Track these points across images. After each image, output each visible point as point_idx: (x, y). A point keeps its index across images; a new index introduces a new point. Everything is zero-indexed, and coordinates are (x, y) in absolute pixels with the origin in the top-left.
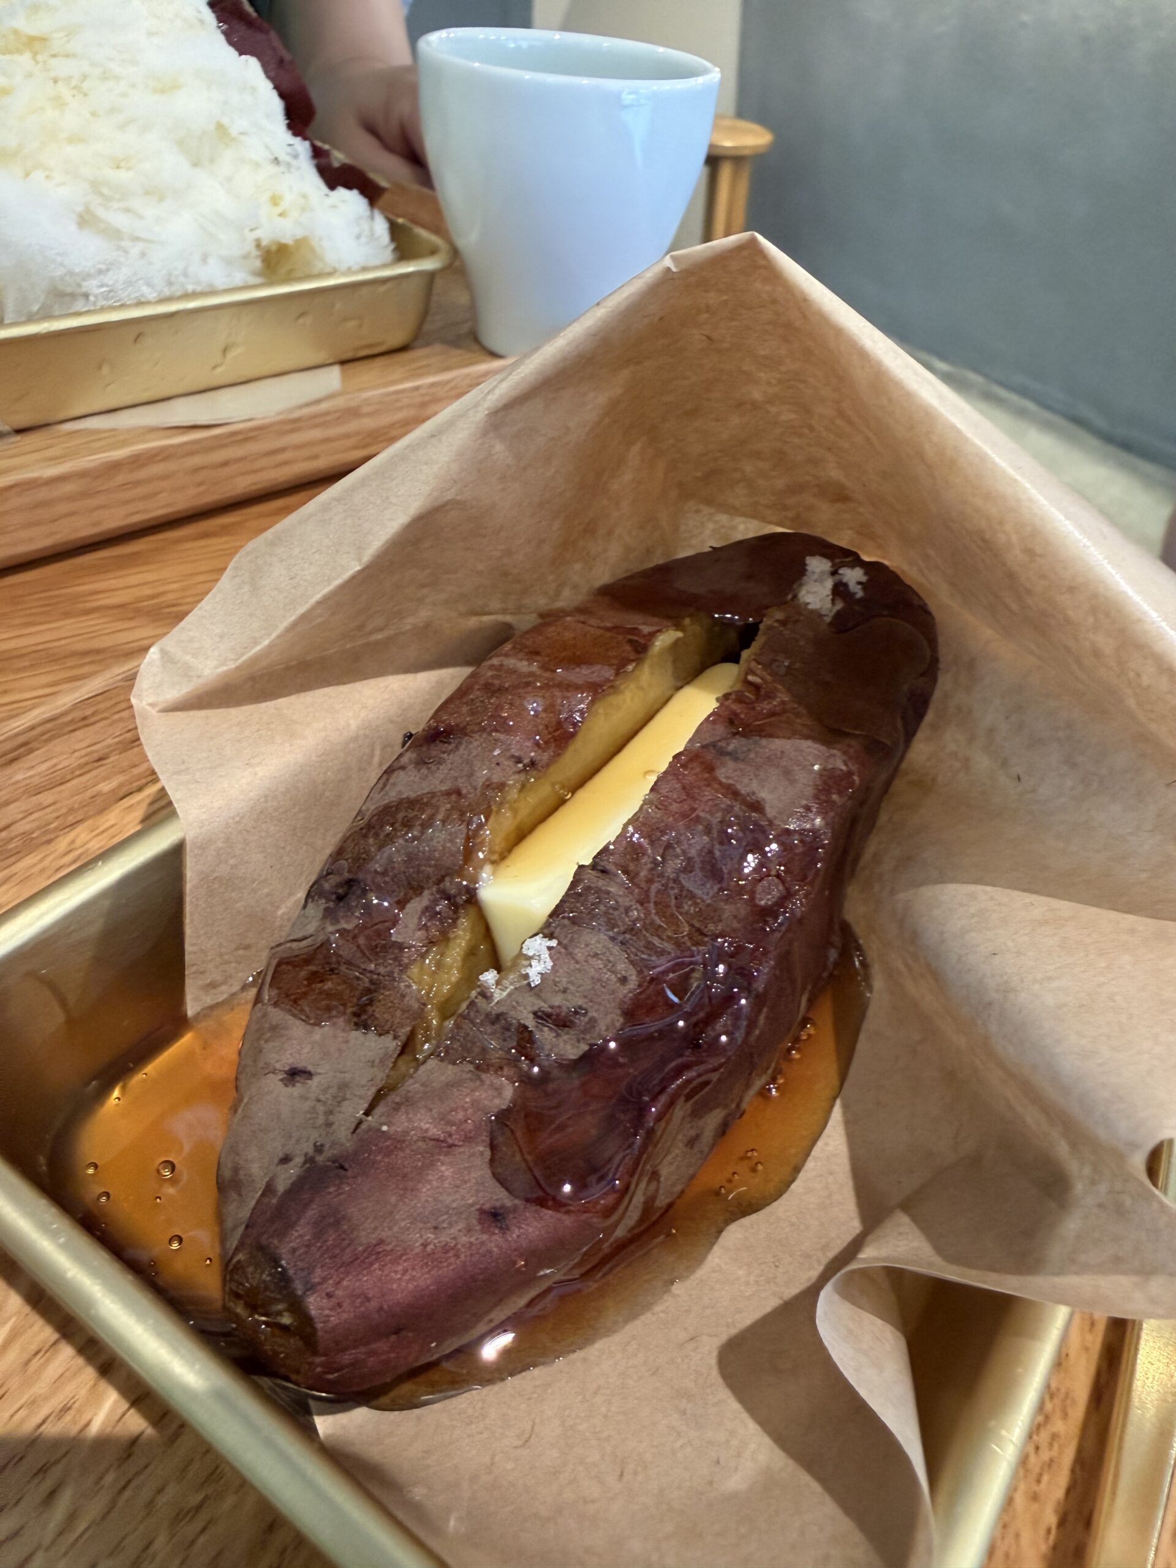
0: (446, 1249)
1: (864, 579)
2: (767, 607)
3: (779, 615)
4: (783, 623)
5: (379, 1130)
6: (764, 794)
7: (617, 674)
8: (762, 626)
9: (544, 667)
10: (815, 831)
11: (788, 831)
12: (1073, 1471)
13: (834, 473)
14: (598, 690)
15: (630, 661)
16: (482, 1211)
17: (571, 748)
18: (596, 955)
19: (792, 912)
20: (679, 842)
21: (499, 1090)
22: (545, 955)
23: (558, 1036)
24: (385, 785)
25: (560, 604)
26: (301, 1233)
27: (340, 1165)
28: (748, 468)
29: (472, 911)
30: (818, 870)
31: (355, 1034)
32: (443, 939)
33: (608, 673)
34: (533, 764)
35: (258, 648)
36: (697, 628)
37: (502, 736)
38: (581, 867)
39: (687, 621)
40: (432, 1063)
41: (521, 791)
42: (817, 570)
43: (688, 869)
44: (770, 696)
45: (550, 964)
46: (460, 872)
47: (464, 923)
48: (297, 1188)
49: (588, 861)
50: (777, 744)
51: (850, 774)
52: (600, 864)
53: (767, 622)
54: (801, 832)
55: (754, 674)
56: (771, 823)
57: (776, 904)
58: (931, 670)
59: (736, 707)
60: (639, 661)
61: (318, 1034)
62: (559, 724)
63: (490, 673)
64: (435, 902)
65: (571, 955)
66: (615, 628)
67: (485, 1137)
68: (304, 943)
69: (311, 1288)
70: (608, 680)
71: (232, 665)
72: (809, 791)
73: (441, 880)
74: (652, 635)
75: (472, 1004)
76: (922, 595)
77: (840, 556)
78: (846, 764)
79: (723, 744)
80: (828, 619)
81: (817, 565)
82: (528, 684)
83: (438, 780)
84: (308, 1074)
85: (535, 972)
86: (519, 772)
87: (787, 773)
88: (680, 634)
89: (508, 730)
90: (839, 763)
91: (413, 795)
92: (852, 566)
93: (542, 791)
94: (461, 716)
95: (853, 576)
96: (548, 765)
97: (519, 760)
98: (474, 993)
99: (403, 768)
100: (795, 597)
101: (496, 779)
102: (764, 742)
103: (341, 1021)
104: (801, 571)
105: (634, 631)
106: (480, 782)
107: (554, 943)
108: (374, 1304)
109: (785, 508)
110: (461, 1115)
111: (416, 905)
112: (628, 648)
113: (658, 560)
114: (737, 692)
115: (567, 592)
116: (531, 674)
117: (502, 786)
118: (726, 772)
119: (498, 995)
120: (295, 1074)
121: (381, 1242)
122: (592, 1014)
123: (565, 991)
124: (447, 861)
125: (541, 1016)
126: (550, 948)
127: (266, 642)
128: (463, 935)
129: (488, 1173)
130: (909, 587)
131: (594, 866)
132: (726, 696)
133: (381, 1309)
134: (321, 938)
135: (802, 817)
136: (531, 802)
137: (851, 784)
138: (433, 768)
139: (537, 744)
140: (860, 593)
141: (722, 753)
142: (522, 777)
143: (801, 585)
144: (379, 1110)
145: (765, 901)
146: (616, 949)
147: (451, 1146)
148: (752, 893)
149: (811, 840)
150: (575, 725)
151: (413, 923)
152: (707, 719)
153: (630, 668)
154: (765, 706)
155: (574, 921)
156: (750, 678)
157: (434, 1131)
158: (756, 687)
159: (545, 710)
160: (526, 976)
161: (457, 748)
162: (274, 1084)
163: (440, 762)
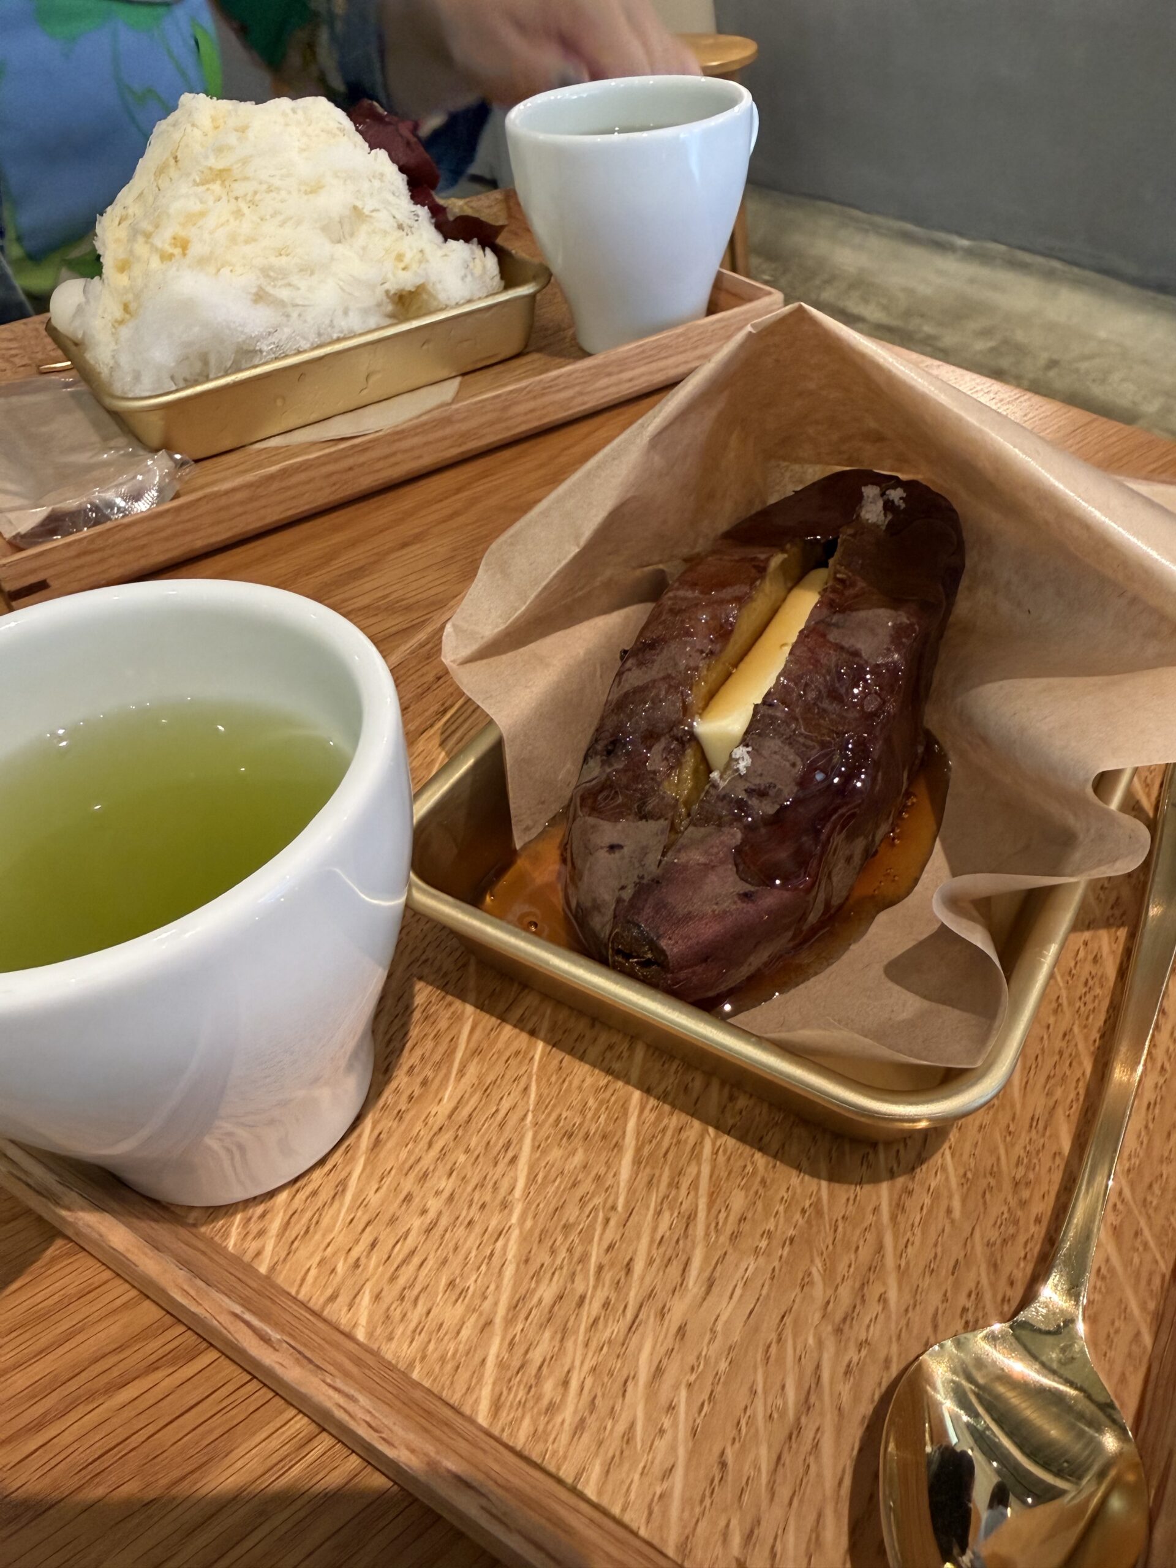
0: (725, 912)
1: (904, 495)
2: (840, 527)
3: (850, 531)
4: (854, 536)
5: (673, 863)
6: (859, 646)
7: (751, 589)
8: (839, 540)
9: (702, 592)
10: (895, 663)
11: (878, 666)
12: (1108, 1012)
13: (872, 424)
14: (741, 601)
15: (756, 579)
16: (739, 895)
17: (732, 640)
18: (775, 753)
19: (888, 712)
20: (812, 682)
21: (733, 835)
22: (747, 756)
23: (761, 802)
24: (620, 683)
25: (698, 549)
26: (648, 911)
27: (657, 882)
28: (811, 431)
29: (693, 743)
30: (900, 686)
31: (640, 823)
32: (679, 764)
33: (746, 589)
34: (712, 652)
35: (519, 612)
36: (795, 550)
37: (688, 639)
38: (756, 706)
39: (788, 546)
40: (691, 829)
41: (708, 670)
42: (871, 496)
43: (819, 697)
44: (853, 585)
45: (750, 761)
46: (681, 722)
47: (689, 751)
48: (636, 895)
49: (759, 701)
50: (862, 614)
51: (912, 625)
52: (767, 701)
53: (842, 538)
54: (886, 665)
55: (839, 572)
56: (866, 662)
57: (877, 710)
58: (960, 549)
59: (831, 596)
60: (763, 578)
61: (619, 826)
62: (722, 626)
63: (670, 603)
64: (670, 743)
65: (760, 754)
66: (742, 560)
67: (731, 860)
68: (594, 782)
69: (659, 937)
70: (746, 594)
71: (502, 627)
72: (887, 639)
73: (671, 729)
74: (768, 560)
75: (707, 792)
76: (947, 497)
77: (886, 482)
78: (908, 618)
79: (828, 620)
80: (884, 528)
81: (870, 491)
82: (697, 605)
83: (654, 672)
84: (620, 847)
85: (742, 766)
86: (704, 658)
87: (872, 631)
88: (786, 556)
89: (692, 635)
90: (904, 619)
91: (640, 683)
92: (894, 488)
93: (719, 669)
94: (658, 631)
95: (896, 495)
96: (721, 651)
97: (702, 652)
98: (707, 787)
99: (629, 670)
100: (859, 516)
101: (692, 664)
102: (854, 614)
103: (630, 818)
104: (860, 497)
105: (754, 559)
106: (682, 668)
107: (750, 749)
108: (694, 941)
109: (840, 453)
110: (715, 850)
111: (658, 747)
112: (753, 571)
113: (757, 507)
114: (831, 587)
115: (701, 541)
116: (696, 598)
117: (696, 669)
118: (833, 636)
119: (722, 784)
120: (613, 848)
121: (690, 913)
122: (779, 786)
123: (761, 775)
124: (674, 717)
125: (749, 792)
126: (748, 752)
127: (523, 608)
128: (690, 760)
129: (737, 877)
130: (938, 495)
131: (764, 702)
132: (825, 590)
133: (698, 943)
134: (604, 776)
135: (885, 656)
136: (713, 676)
137: (914, 631)
138: (650, 665)
139: (711, 640)
140: (903, 506)
141: (829, 625)
142: (707, 661)
143: (861, 507)
144: (670, 853)
145: (871, 707)
146: (787, 748)
147: (713, 867)
148: (862, 706)
149: (893, 669)
150: (731, 624)
151: (658, 758)
152: (815, 606)
153: (758, 583)
154: (851, 592)
155: (759, 735)
156: (838, 576)
157: (702, 860)
158: (842, 581)
159: (712, 619)
160: (737, 770)
161: (661, 651)
162: (603, 855)
163: (653, 662)
